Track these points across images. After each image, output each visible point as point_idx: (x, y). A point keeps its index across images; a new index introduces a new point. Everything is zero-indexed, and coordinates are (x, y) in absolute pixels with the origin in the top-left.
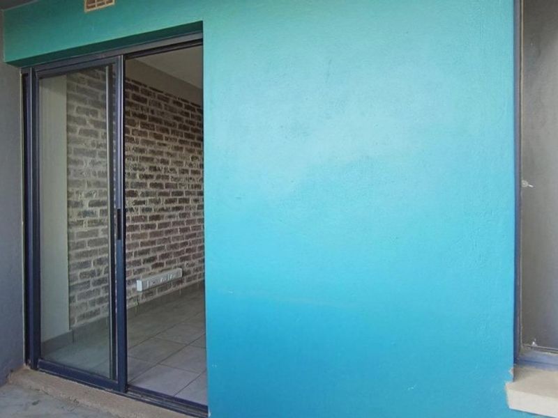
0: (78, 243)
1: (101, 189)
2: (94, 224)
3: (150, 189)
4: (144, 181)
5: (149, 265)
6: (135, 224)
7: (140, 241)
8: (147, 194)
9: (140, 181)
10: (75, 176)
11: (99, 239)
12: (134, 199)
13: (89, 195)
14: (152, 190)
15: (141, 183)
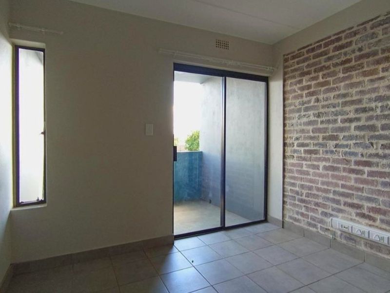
0: (290, 170)
1: (305, 134)
2: (300, 159)
3: (353, 132)
4: (347, 125)
5: (353, 211)
6: (335, 165)
7: (340, 182)
8: (351, 138)
9: (342, 125)
10: (289, 127)
11: (303, 170)
12: (335, 142)
13: (297, 139)
14: (357, 133)
15: (343, 127)
